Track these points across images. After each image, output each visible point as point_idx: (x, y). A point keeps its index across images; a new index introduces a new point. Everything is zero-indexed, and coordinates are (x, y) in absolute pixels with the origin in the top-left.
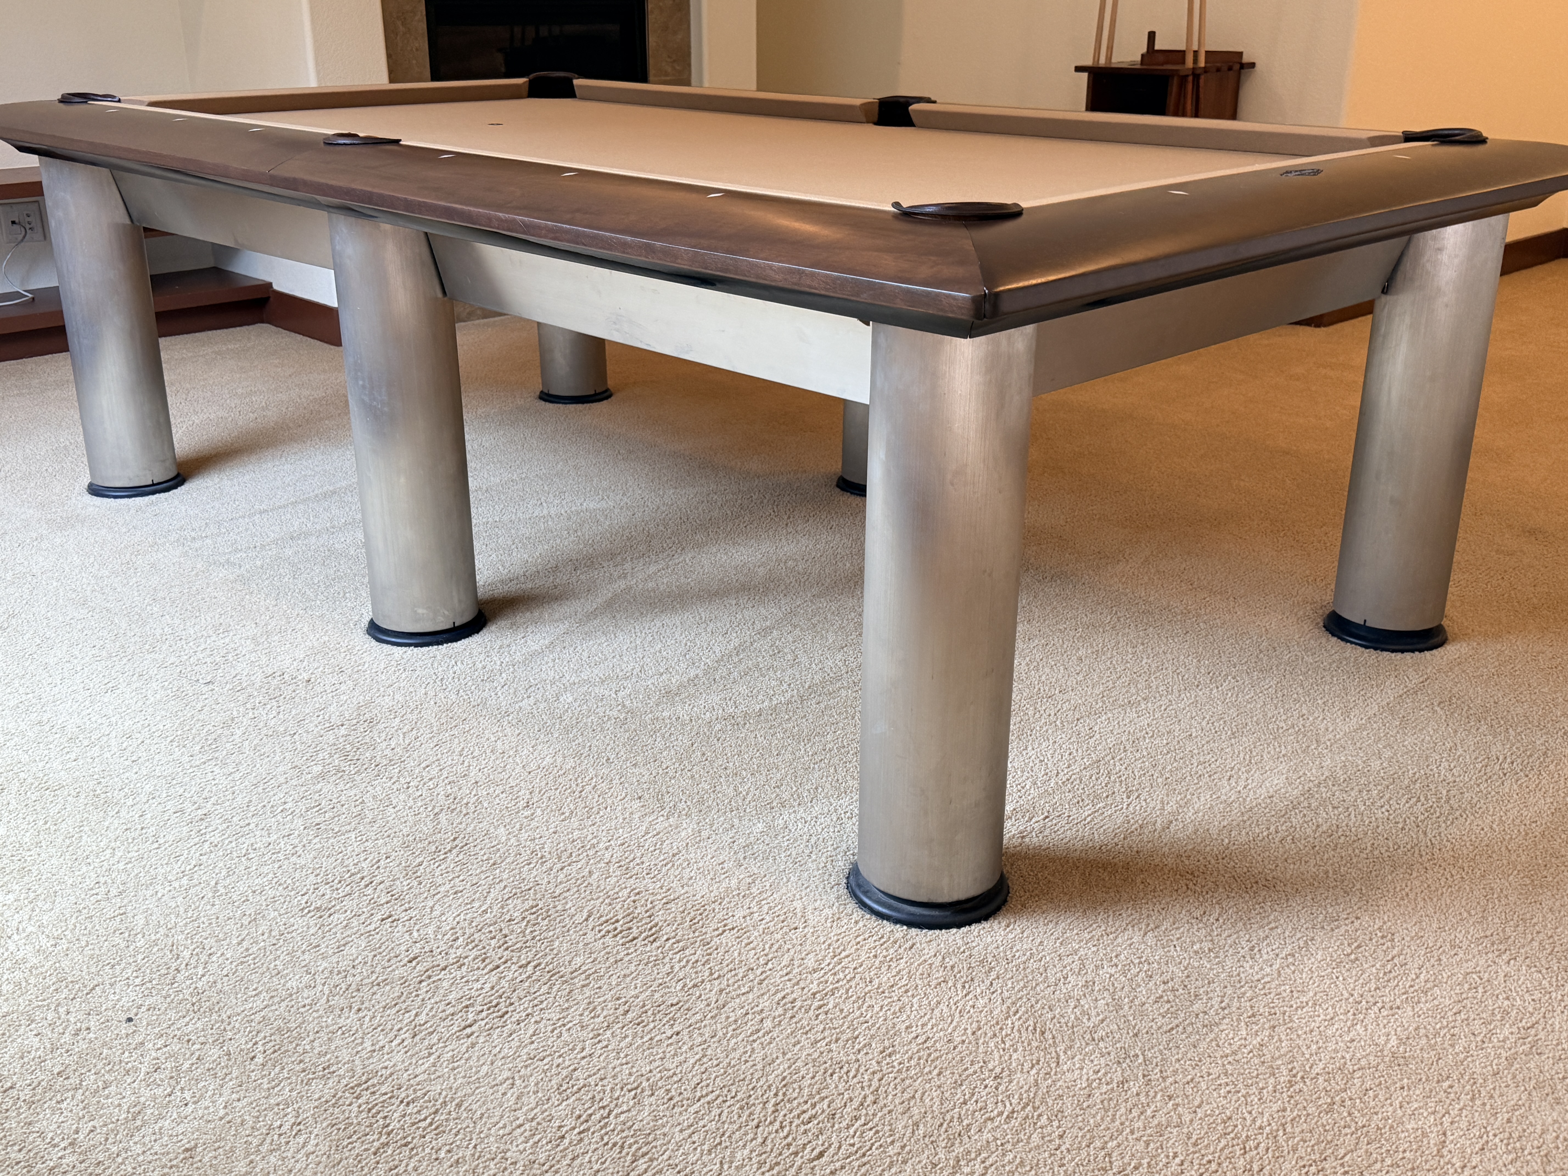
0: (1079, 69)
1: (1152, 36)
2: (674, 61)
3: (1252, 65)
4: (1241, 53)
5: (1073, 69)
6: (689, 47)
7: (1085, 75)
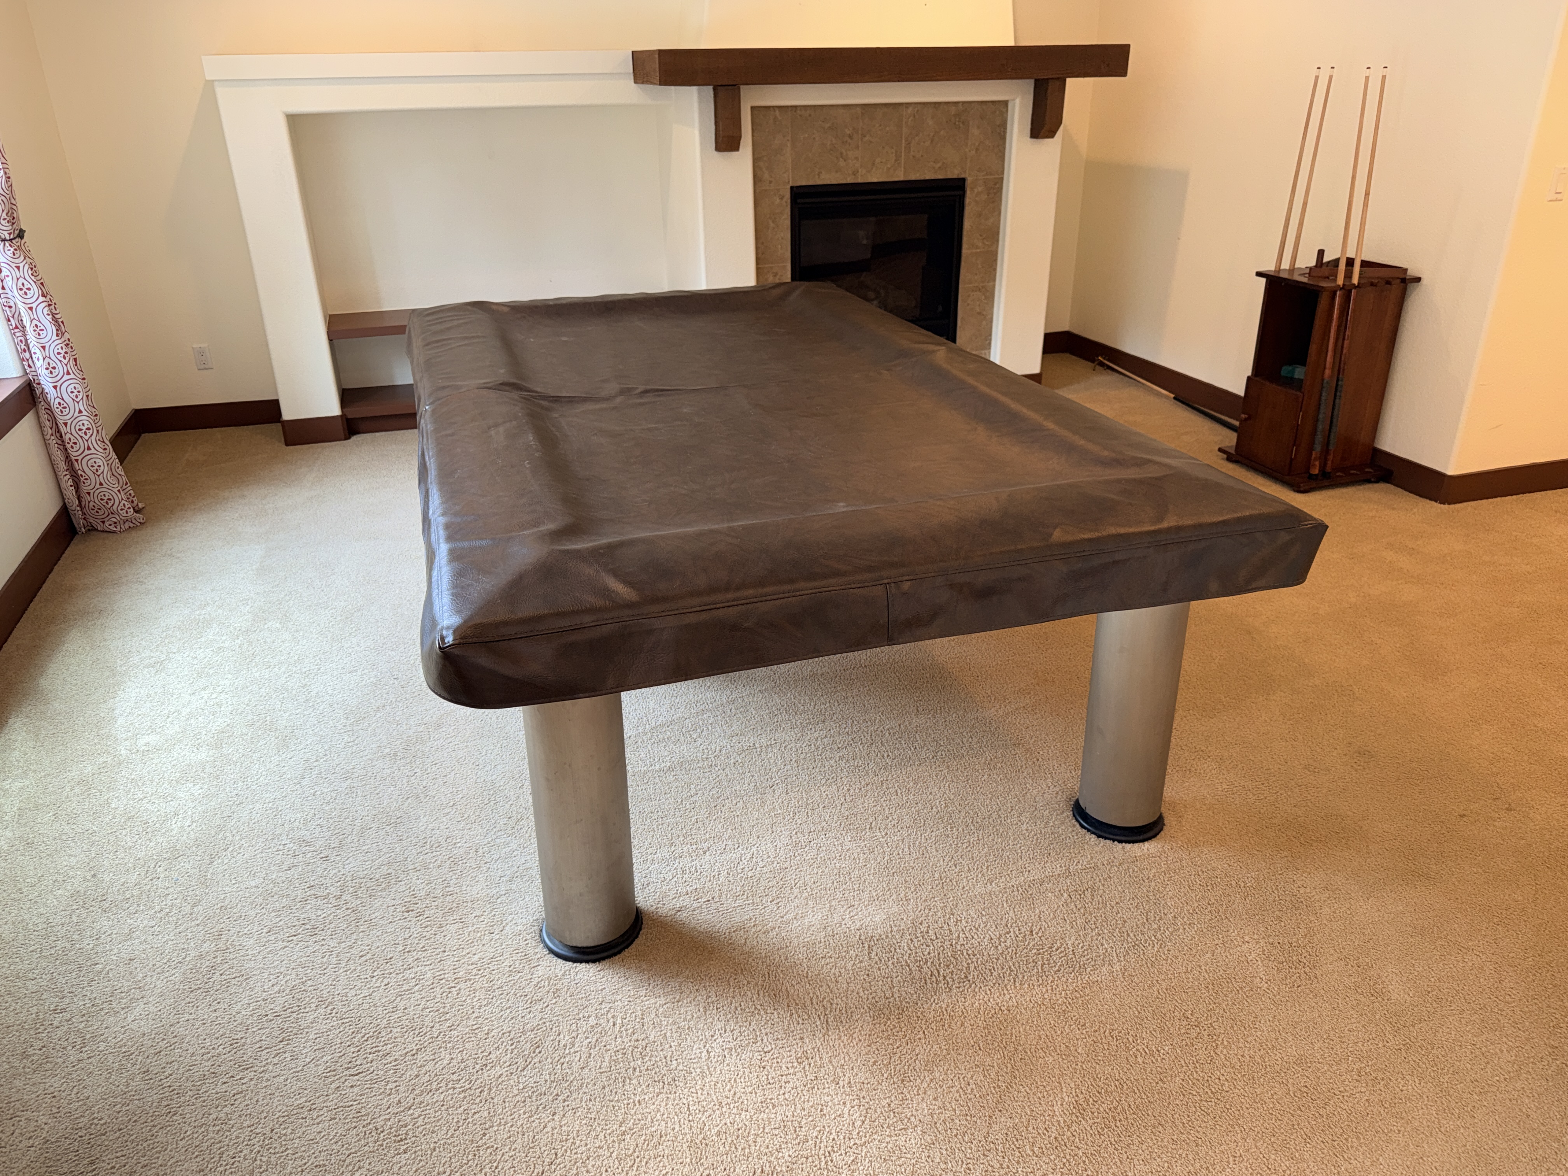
0: (1259, 274)
1: (1321, 253)
2: (984, 239)
3: (1418, 280)
4: (1406, 270)
5: (1255, 274)
6: (999, 228)
7: (1263, 281)
